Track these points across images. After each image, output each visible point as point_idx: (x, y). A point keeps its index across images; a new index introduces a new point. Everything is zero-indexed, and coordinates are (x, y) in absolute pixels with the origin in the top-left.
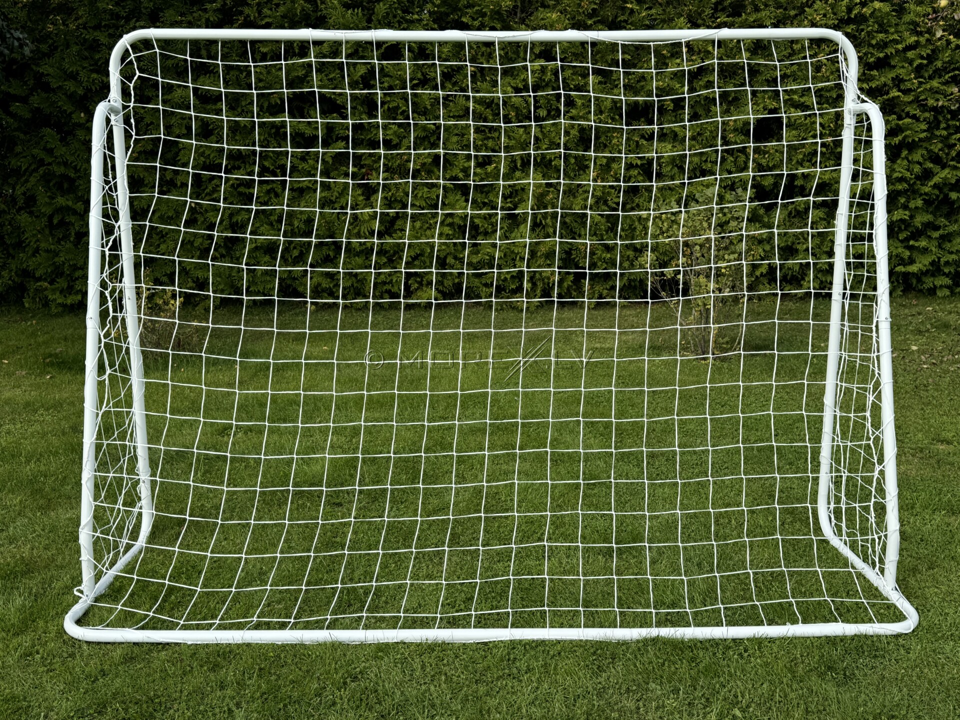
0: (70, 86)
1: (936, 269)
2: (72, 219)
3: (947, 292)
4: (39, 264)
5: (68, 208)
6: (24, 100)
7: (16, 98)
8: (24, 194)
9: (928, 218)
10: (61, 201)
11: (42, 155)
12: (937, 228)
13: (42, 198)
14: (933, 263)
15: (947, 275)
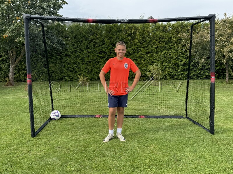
0: (71, 51)
1: (194, 75)
2: (70, 68)
3: (196, 79)
4: (66, 75)
5: (70, 67)
6: (64, 52)
7: (63, 52)
8: (64, 65)
9: (192, 67)
10: (69, 66)
11: (66, 60)
12: (194, 69)
13: (66, 66)
14: (194, 74)
15: (196, 76)
